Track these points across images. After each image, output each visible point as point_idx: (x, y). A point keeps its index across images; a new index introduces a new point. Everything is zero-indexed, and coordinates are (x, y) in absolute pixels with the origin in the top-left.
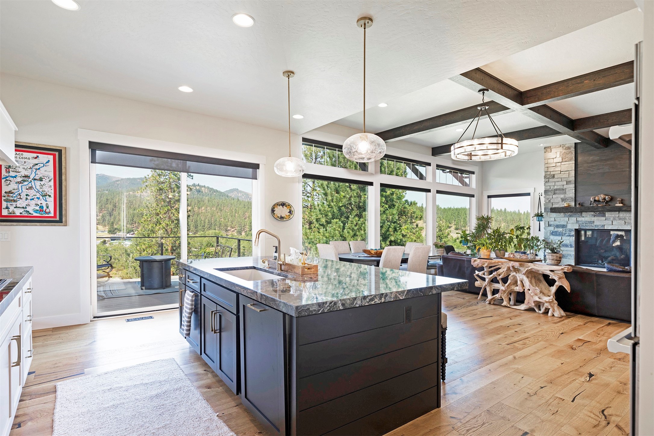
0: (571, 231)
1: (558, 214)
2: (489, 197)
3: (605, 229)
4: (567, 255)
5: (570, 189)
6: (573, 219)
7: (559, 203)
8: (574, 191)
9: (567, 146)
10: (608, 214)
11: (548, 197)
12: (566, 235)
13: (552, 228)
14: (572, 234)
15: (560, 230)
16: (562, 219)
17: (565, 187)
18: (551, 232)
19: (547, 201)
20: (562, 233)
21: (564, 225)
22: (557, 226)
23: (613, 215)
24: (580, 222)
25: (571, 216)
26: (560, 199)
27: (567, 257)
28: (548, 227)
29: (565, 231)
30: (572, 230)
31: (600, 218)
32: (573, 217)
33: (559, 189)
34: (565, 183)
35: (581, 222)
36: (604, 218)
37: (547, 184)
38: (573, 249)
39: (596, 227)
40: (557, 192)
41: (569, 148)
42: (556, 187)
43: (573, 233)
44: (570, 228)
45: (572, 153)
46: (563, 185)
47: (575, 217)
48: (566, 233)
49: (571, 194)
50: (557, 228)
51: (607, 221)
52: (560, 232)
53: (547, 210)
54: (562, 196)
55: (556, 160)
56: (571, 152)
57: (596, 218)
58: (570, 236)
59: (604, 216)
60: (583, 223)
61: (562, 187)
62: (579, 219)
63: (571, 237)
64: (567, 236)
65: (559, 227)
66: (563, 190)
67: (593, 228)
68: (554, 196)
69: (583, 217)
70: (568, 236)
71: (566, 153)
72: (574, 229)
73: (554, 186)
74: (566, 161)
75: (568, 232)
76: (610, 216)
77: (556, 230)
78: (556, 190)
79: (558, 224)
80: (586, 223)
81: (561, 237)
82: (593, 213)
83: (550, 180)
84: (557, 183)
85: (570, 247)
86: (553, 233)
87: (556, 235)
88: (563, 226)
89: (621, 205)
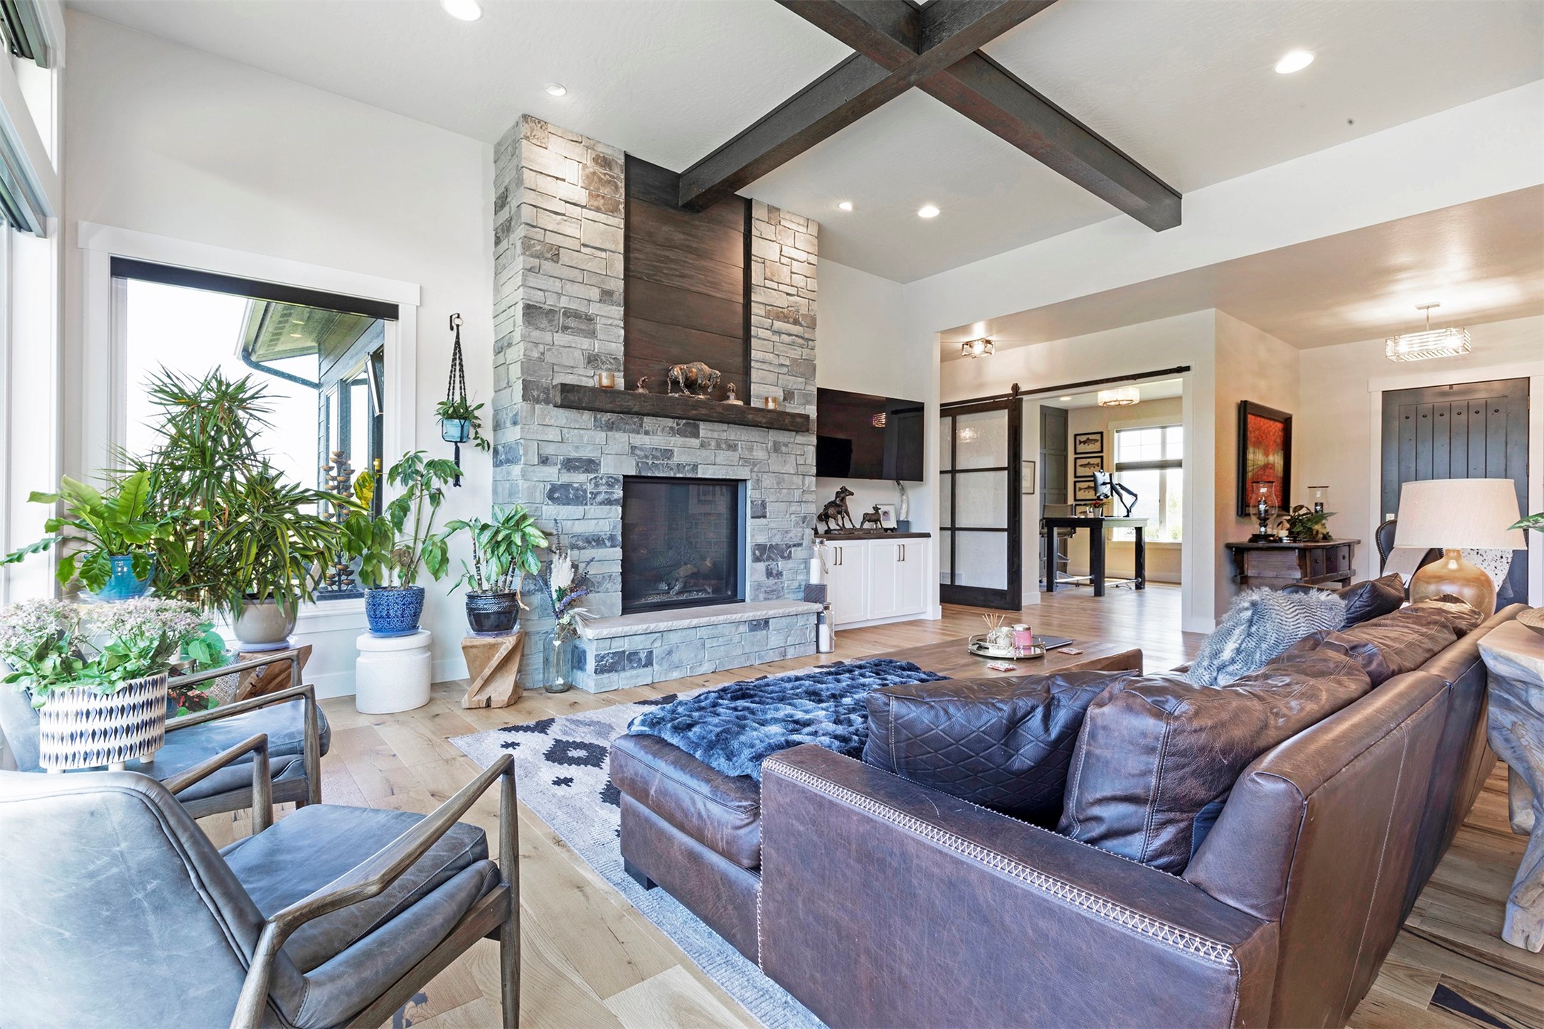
0: (610, 485)
1: (572, 414)
2: (123, 268)
3: (700, 476)
4: (599, 578)
5: (610, 322)
6: (621, 439)
7: (575, 371)
8: (622, 332)
9: (600, 148)
10: (704, 429)
11: (536, 334)
12: (600, 498)
13: (552, 474)
14: (616, 496)
15: (579, 478)
16: (587, 435)
17: (594, 309)
18: (549, 487)
19: (535, 355)
20: (585, 491)
21: (590, 461)
22: (570, 465)
23: (716, 435)
24: (638, 452)
25: (610, 427)
26: (578, 354)
27: (600, 584)
28: (537, 469)
29: (597, 485)
30: (617, 480)
31: (688, 439)
32: (619, 429)
33: (576, 315)
34: (595, 294)
35: (641, 450)
36: (695, 442)
37: (533, 281)
38: (618, 553)
39: (679, 473)
40: (572, 323)
41: (604, 162)
42: (564, 302)
43: (618, 493)
44: (611, 471)
45: (617, 187)
46: (589, 301)
47: (625, 432)
48: (599, 493)
49: (612, 340)
50: (569, 470)
51: (704, 453)
52: (577, 489)
53: (535, 393)
54: (585, 343)
55: (563, 190)
56: (611, 182)
57: (678, 440)
58: (609, 502)
59: (696, 435)
60: (647, 457)
61: (582, 308)
62: (638, 440)
63: (614, 507)
64: (600, 504)
65: (576, 469)
66: (589, 319)
67: (672, 475)
68: (561, 339)
69: (647, 433)
70: (602, 503)
71: (600, 179)
72: (621, 478)
73: (560, 295)
74: (598, 210)
75: (603, 489)
76: (709, 434)
77: (566, 478)
78: (567, 313)
79: (574, 454)
80: (655, 457)
81: (581, 508)
82: (670, 422)
83: (548, 266)
84: (568, 286)
85: (608, 544)
86: (558, 494)
87: (568, 502)
88: (590, 465)
89: (740, 403)
